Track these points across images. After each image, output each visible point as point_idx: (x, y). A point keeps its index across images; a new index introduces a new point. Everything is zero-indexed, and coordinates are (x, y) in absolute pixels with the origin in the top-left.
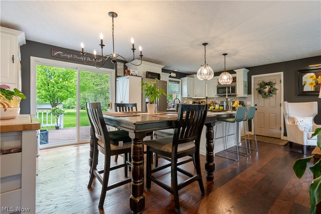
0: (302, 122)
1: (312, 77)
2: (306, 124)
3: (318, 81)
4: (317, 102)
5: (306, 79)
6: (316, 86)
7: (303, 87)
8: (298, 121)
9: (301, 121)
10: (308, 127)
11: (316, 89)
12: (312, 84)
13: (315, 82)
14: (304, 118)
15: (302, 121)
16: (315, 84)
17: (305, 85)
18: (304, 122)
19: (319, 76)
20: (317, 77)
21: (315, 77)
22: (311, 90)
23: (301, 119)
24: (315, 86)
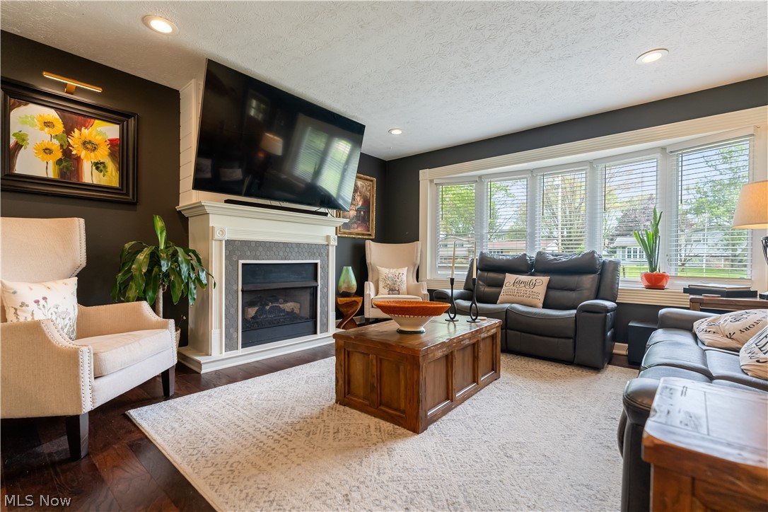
0: (42, 302)
1: (48, 124)
2: (60, 310)
3: (69, 145)
4: (82, 221)
5: (25, 123)
6: (64, 164)
7: (10, 154)
8: (23, 304)
9: (37, 302)
10: (67, 321)
11: (62, 173)
12: (48, 151)
13: (62, 146)
14: (49, 284)
15: (45, 298)
16: (59, 155)
17: (18, 147)
18: (51, 302)
19: (76, 130)
20: (68, 131)
21: (60, 127)
22: (45, 176)
23: (38, 291)
24: (59, 162)
